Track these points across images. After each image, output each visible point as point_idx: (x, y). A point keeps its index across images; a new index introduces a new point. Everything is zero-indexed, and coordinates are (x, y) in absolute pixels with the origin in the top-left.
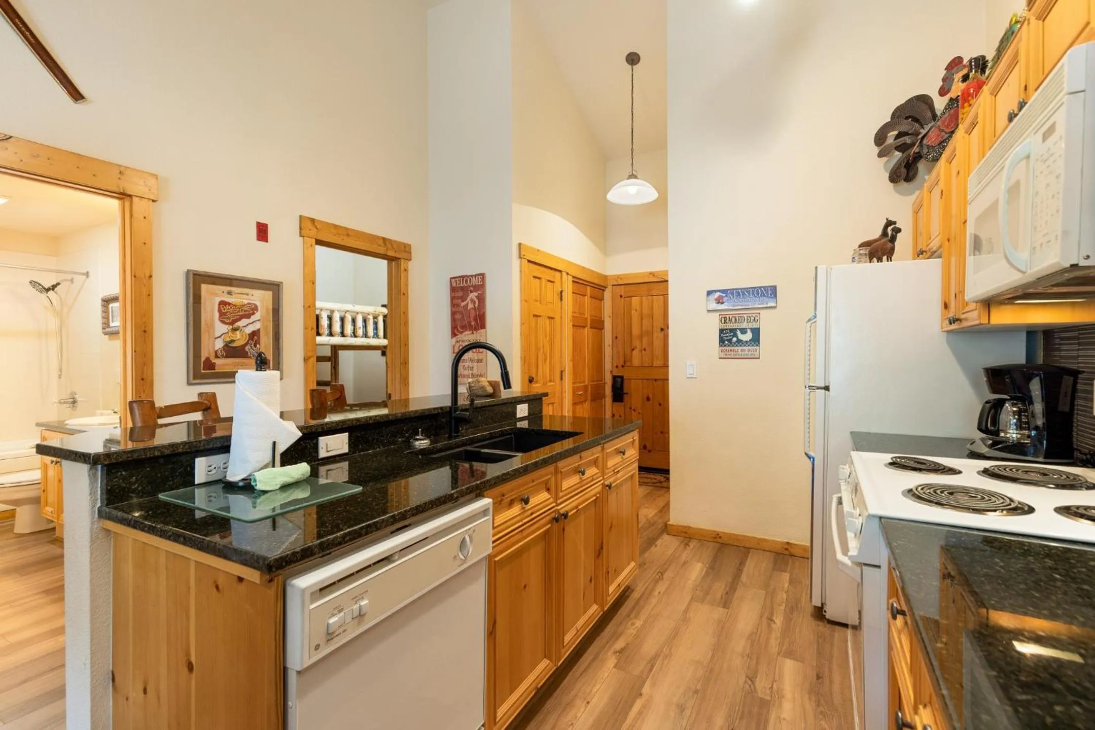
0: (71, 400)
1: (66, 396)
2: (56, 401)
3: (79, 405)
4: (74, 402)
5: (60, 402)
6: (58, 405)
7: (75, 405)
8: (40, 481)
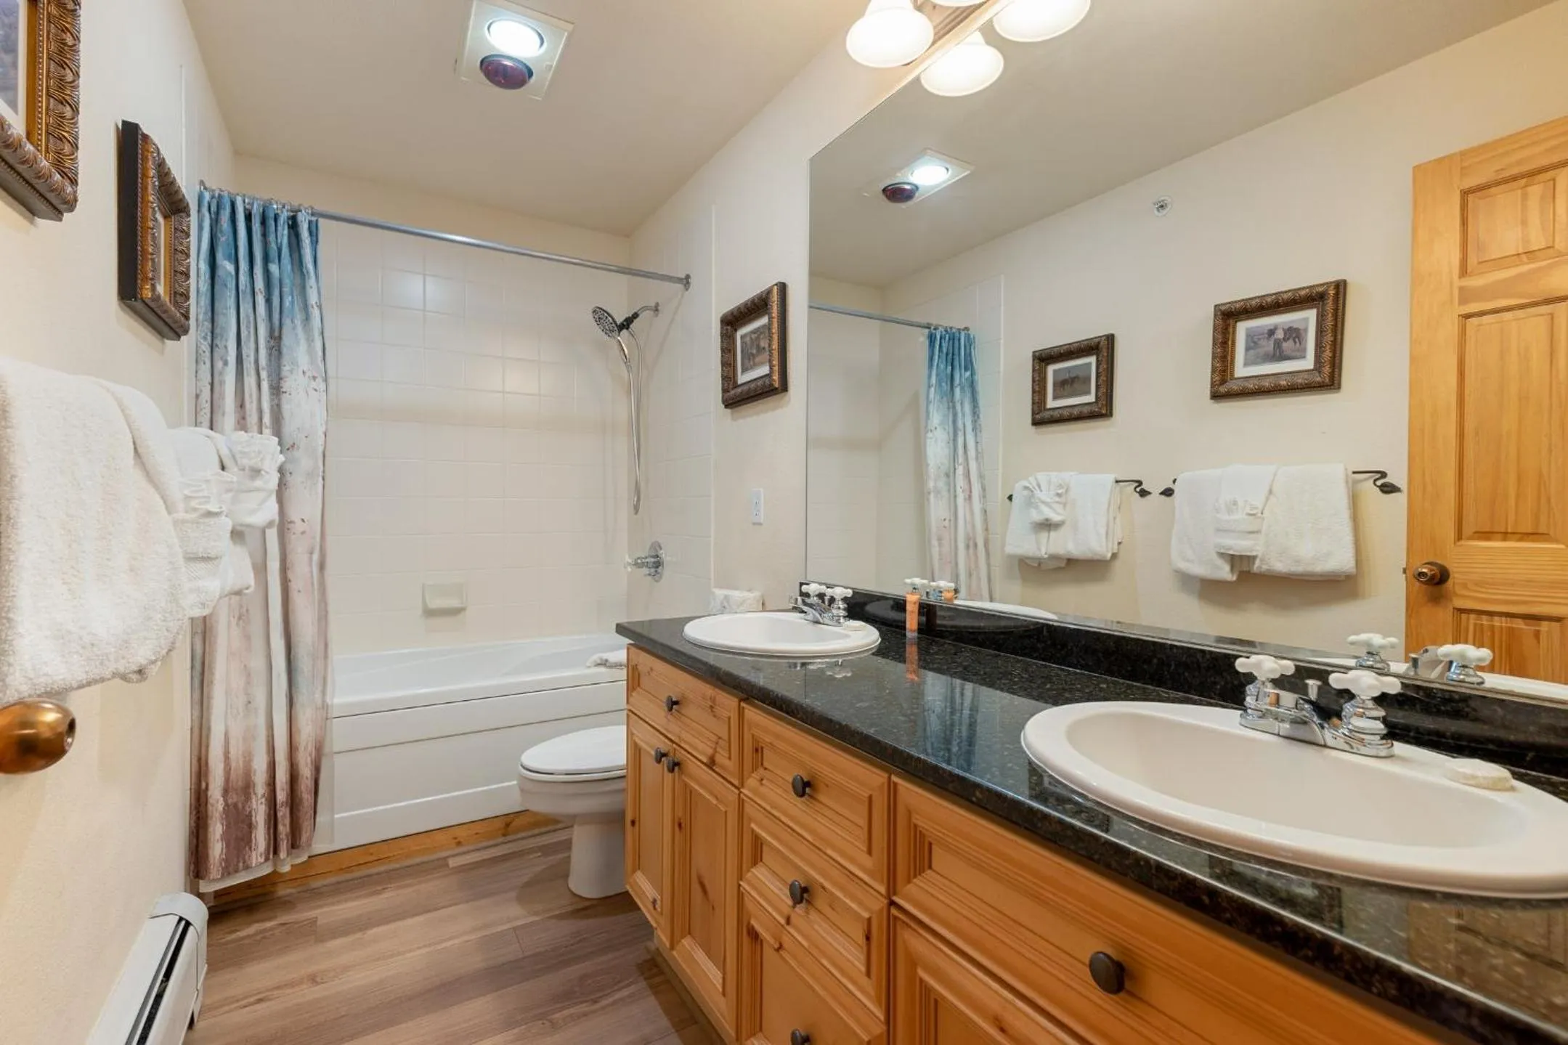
0: (653, 560)
1: (643, 552)
2: (630, 561)
3: (667, 572)
4: (658, 564)
5: (636, 564)
6: (634, 567)
7: (659, 570)
8: (623, 772)
